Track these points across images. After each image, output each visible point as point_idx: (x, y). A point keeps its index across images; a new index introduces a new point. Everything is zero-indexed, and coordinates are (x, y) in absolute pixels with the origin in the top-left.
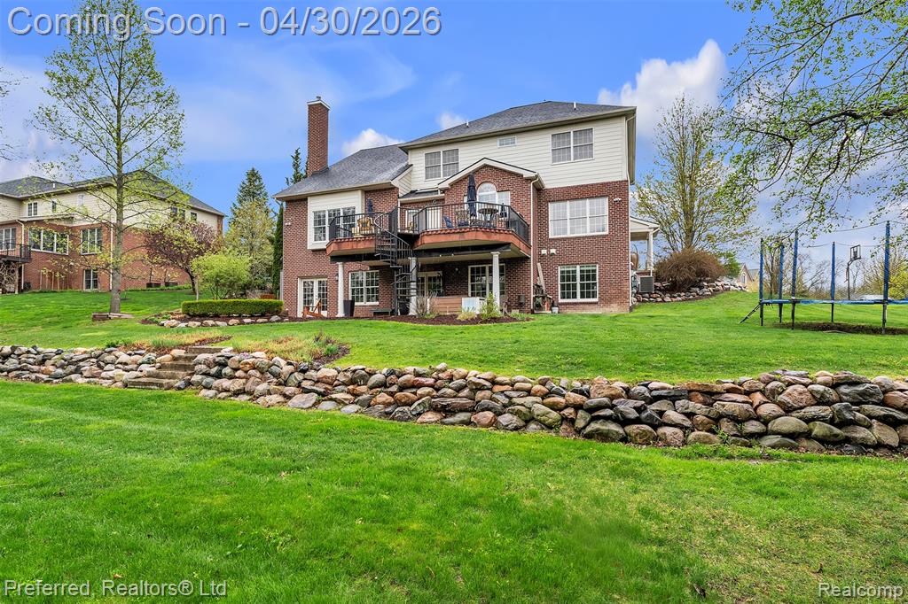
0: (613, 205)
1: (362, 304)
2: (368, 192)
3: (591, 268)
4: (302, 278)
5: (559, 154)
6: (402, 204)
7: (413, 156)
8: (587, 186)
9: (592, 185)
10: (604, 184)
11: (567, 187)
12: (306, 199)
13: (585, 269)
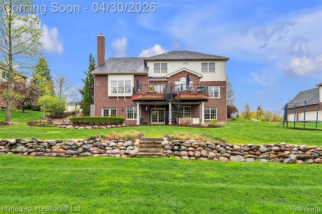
0: (221, 89)
1: (132, 119)
2: (136, 76)
3: (214, 109)
4: (103, 108)
5: (204, 69)
6: (149, 82)
7: (149, 63)
8: (213, 82)
9: (215, 81)
10: (219, 82)
11: (207, 81)
12: (107, 76)
13: (213, 109)
